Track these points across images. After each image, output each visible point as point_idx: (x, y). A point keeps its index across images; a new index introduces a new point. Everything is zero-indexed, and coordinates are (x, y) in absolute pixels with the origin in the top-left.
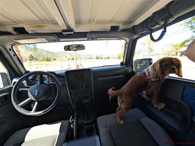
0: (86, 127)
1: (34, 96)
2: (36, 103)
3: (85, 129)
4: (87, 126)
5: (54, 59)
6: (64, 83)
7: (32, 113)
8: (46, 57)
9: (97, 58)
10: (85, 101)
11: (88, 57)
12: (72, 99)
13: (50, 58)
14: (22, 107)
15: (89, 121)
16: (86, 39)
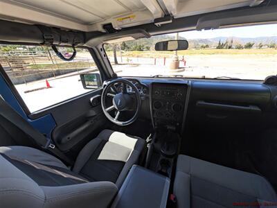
0: (162, 157)
1: (117, 104)
2: (118, 113)
3: (161, 158)
4: (164, 158)
5: (147, 47)
6: (148, 96)
7: (114, 121)
8: (138, 44)
9: (220, 47)
10: (168, 127)
11: (201, 44)
12: (154, 118)
13: (143, 46)
14: (108, 112)
15: (168, 153)
16: (195, 28)
